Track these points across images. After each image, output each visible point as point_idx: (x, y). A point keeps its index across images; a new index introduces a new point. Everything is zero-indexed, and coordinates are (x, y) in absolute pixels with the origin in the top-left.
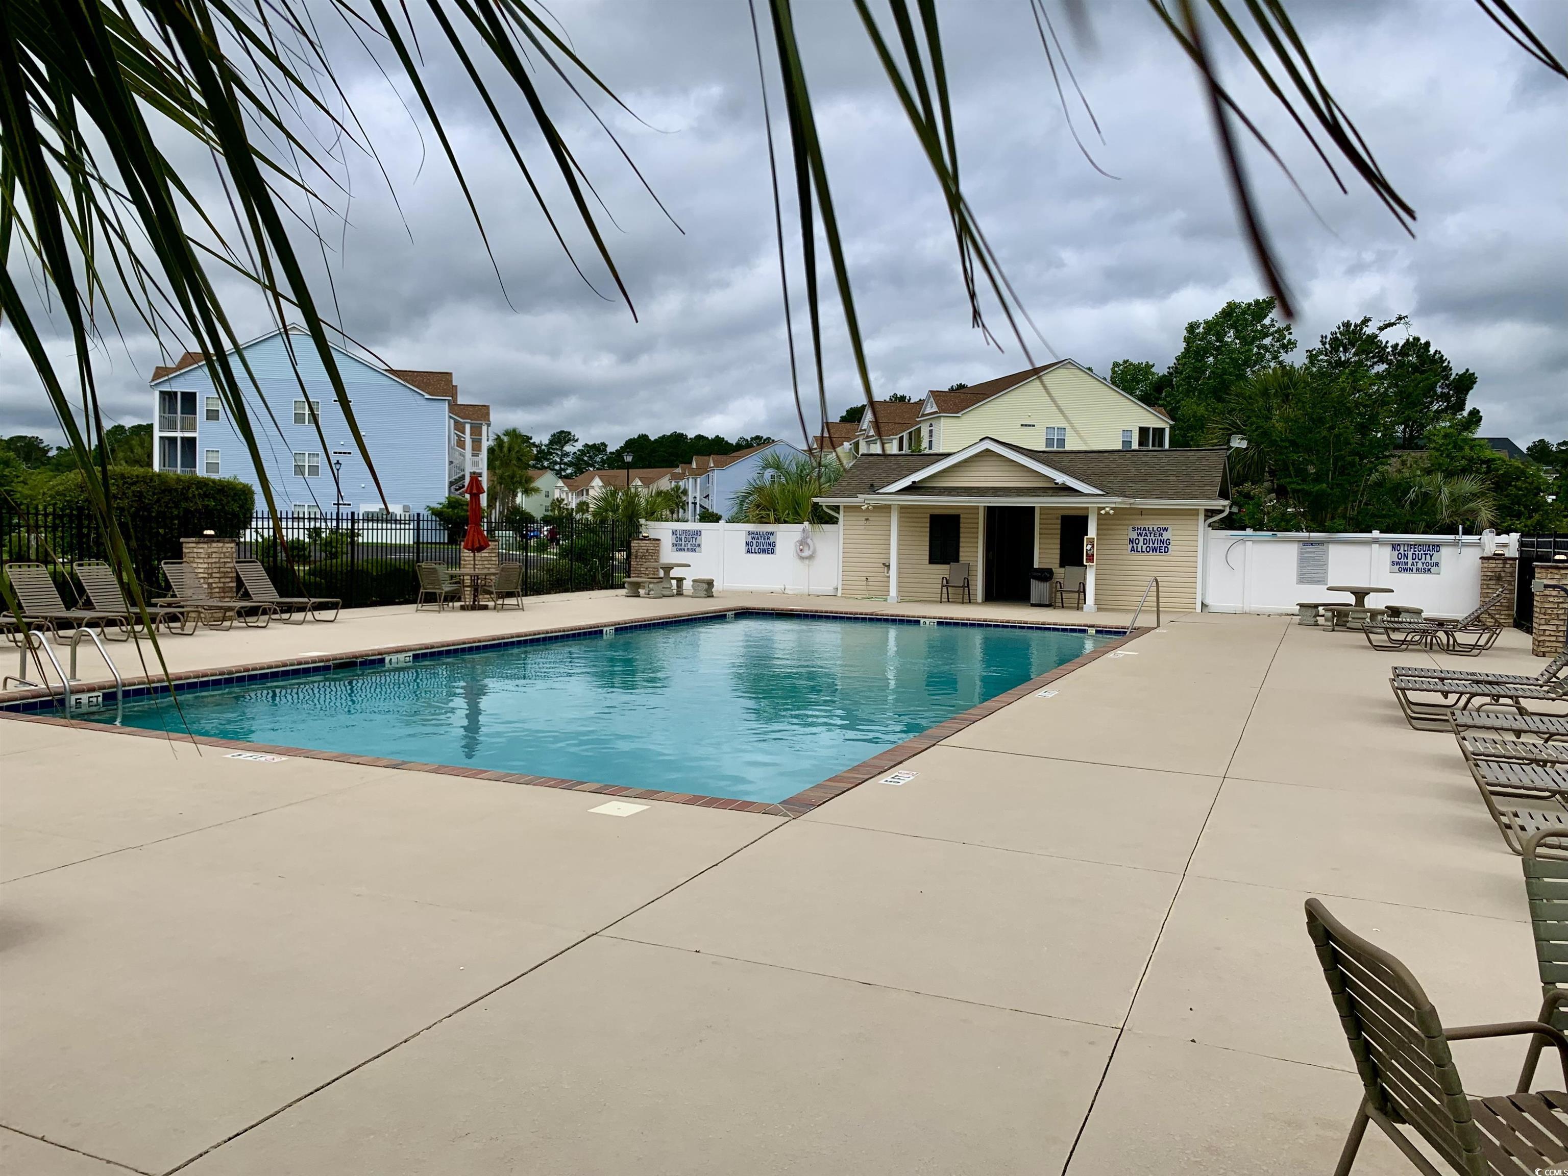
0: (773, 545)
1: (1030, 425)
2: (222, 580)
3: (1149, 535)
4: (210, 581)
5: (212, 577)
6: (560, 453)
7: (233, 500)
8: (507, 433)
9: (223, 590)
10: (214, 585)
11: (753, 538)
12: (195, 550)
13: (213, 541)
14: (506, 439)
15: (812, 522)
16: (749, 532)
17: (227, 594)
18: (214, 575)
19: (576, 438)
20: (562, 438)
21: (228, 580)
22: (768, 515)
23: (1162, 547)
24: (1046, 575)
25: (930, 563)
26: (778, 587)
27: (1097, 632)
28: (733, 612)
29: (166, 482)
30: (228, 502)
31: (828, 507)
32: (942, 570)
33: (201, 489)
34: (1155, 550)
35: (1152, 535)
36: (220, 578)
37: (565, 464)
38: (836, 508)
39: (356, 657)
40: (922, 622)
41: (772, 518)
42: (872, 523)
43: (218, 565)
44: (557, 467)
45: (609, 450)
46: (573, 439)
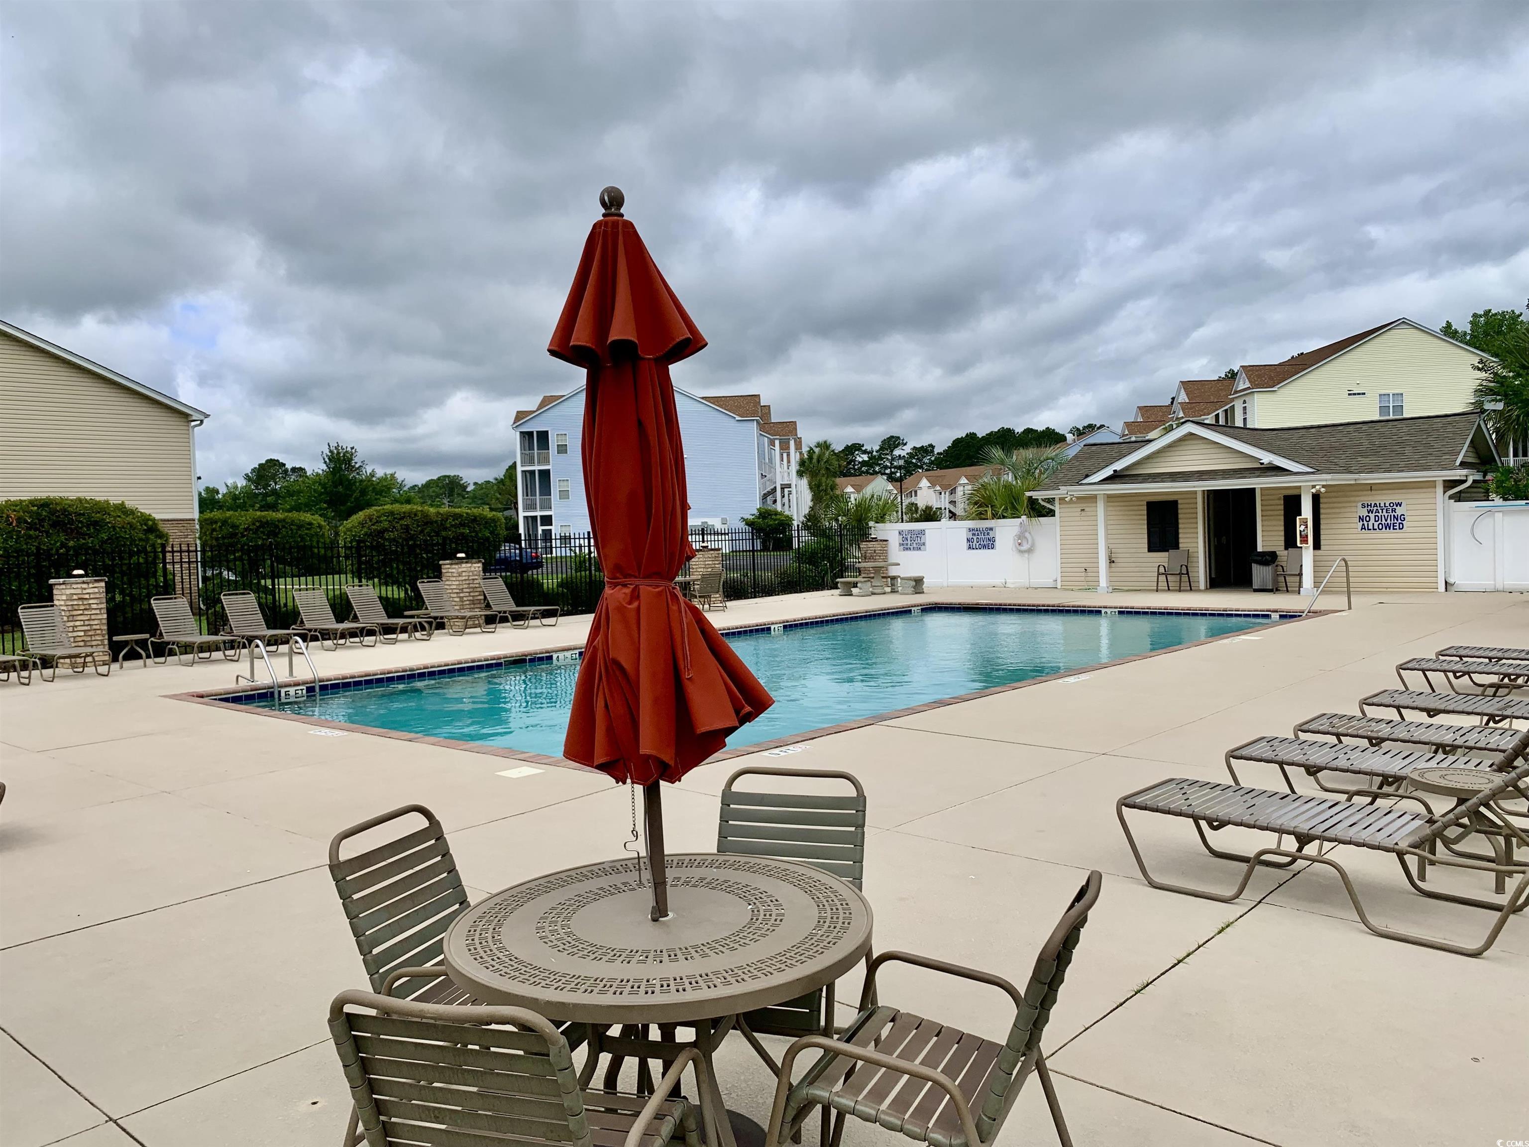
0: (993, 540)
1: (1359, 394)
2: (472, 594)
3: (1380, 511)
4: (462, 595)
5: (463, 593)
6: (890, 458)
7: (485, 527)
8: (818, 445)
9: (473, 602)
10: (465, 599)
11: (974, 534)
12: (450, 570)
13: (462, 563)
14: (817, 450)
15: (1030, 516)
16: (969, 529)
17: (476, 606)
18: (465, 590)
19: (905, 442)
20: (892, 443)
21: (477, 594)
22: (986, 511)
23: (1396, 523)
24: (1270, 558)
25: (1150, 550)
26: (998, 581)
27: (1281, 616)
28: (920, 608)
29: (427, 516)
30: (481, 530)
31: (1044, 500)
32: (1161, 558)
33: (457, 520)
34: (1387, 526)
35: (1385, 511)
36: (470, 592)
37: (895, 467)
38: (1051, 501)
39: (526, 656)
40: (1103, 612)
41: (989, 513)
42: (1089, 514)
43: (467, 582)
44: (888, 471)
45: (936, 451)
46: (903, 443)
